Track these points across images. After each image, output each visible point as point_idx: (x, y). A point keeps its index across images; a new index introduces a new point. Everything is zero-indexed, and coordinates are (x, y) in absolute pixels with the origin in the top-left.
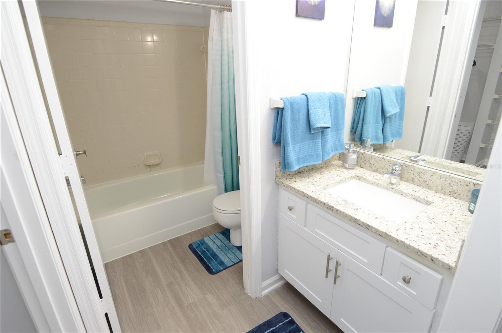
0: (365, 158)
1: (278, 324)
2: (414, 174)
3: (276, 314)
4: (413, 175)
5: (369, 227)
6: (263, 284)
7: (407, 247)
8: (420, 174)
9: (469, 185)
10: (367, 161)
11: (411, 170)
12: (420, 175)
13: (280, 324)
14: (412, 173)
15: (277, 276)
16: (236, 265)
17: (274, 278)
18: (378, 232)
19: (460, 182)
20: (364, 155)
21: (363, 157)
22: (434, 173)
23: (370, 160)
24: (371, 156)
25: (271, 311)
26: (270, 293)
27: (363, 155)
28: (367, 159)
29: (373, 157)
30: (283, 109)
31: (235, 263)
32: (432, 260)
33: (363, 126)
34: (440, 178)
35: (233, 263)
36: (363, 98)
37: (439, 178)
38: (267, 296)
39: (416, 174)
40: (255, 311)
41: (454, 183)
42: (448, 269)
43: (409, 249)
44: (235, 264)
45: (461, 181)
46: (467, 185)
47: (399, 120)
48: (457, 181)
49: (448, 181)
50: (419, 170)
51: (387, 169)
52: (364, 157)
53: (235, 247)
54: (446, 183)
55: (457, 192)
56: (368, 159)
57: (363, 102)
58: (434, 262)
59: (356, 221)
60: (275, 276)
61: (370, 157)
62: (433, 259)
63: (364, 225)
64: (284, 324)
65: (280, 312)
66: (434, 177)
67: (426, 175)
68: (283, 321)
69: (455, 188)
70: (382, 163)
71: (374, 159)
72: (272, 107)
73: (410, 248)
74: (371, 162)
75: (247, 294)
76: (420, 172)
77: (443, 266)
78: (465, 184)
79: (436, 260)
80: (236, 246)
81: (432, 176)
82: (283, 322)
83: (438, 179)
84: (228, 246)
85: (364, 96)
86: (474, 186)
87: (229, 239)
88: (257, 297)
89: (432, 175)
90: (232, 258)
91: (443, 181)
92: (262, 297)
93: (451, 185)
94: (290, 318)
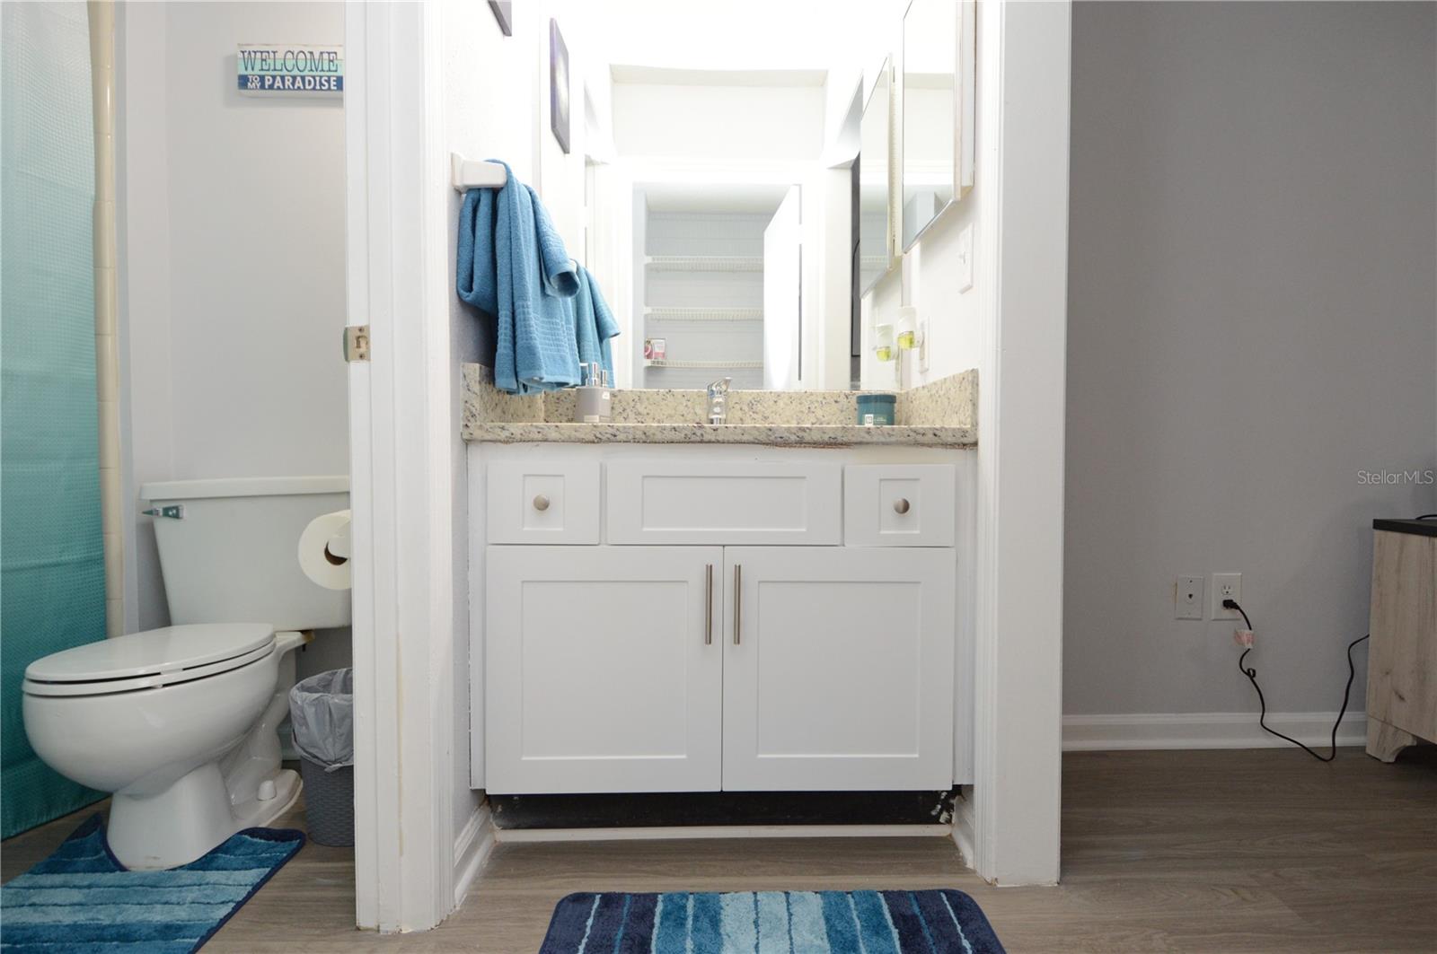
0: (624, 404)
1: (586, 926)
2: (741, 409)
3: (552, 913)
4: (740, 412)
5: (805, 431)
7: (888, 434)
8: (753, 405)
9: (839, 400)
10: (628, 410)
11: (734, 402)
12: (754, 407)
13: (590, 922)
14: (738, 407)
15: (472, 825)
16: (245, 907)
17: (464, 838)
18: (824, 433)
19: (824, 398)
20: (619, 397)
21: (616, 402)
22: (779, 396)
23: (638, 406)
24: (638, 394)
25: (525, 916)
28: (628, 404)
29: (643, 396)
31: (240, 898)
32: (935, 435)
35: (232, 904)
37: (790, 403)
38: (472, 899)
39: (746, 408)
41: (816, 405)
44: (239, 905)
45: (826, 395)
46: (836, 402)
48: (820, 399)
49: (806, 402)
50: (750, 398)
51: (683, 416)
52: (620, 401)
53: (180, 871)
54: (803, 409)
55: (823, 419)
56: (632, 404)
58: (939, 436)
60: (468, 826)
61: (637, 399)
62: (937, 433)
64: (599, 914)
65: (559, 900)
66: (781, 404)
67: (764, 404)
68: (590, 913)
69: (819, 413)
70: (667, 405)
71: (648, 399)
73: (894, 433)
74: (640, 408)
75: (397, 936)
76: (753, 401)
78: (833, 399)
79: (942, 431)
80: (182, 867)
81: (776, 402)
82: (593, 913)
84: (136, 882)
86: (847, 399)
87: (113, 866)
88: (442, 921)
90: (207, 896)
91: (796, 406)
92: (461, 911)
93: (812, 409)
94: (598, 897)
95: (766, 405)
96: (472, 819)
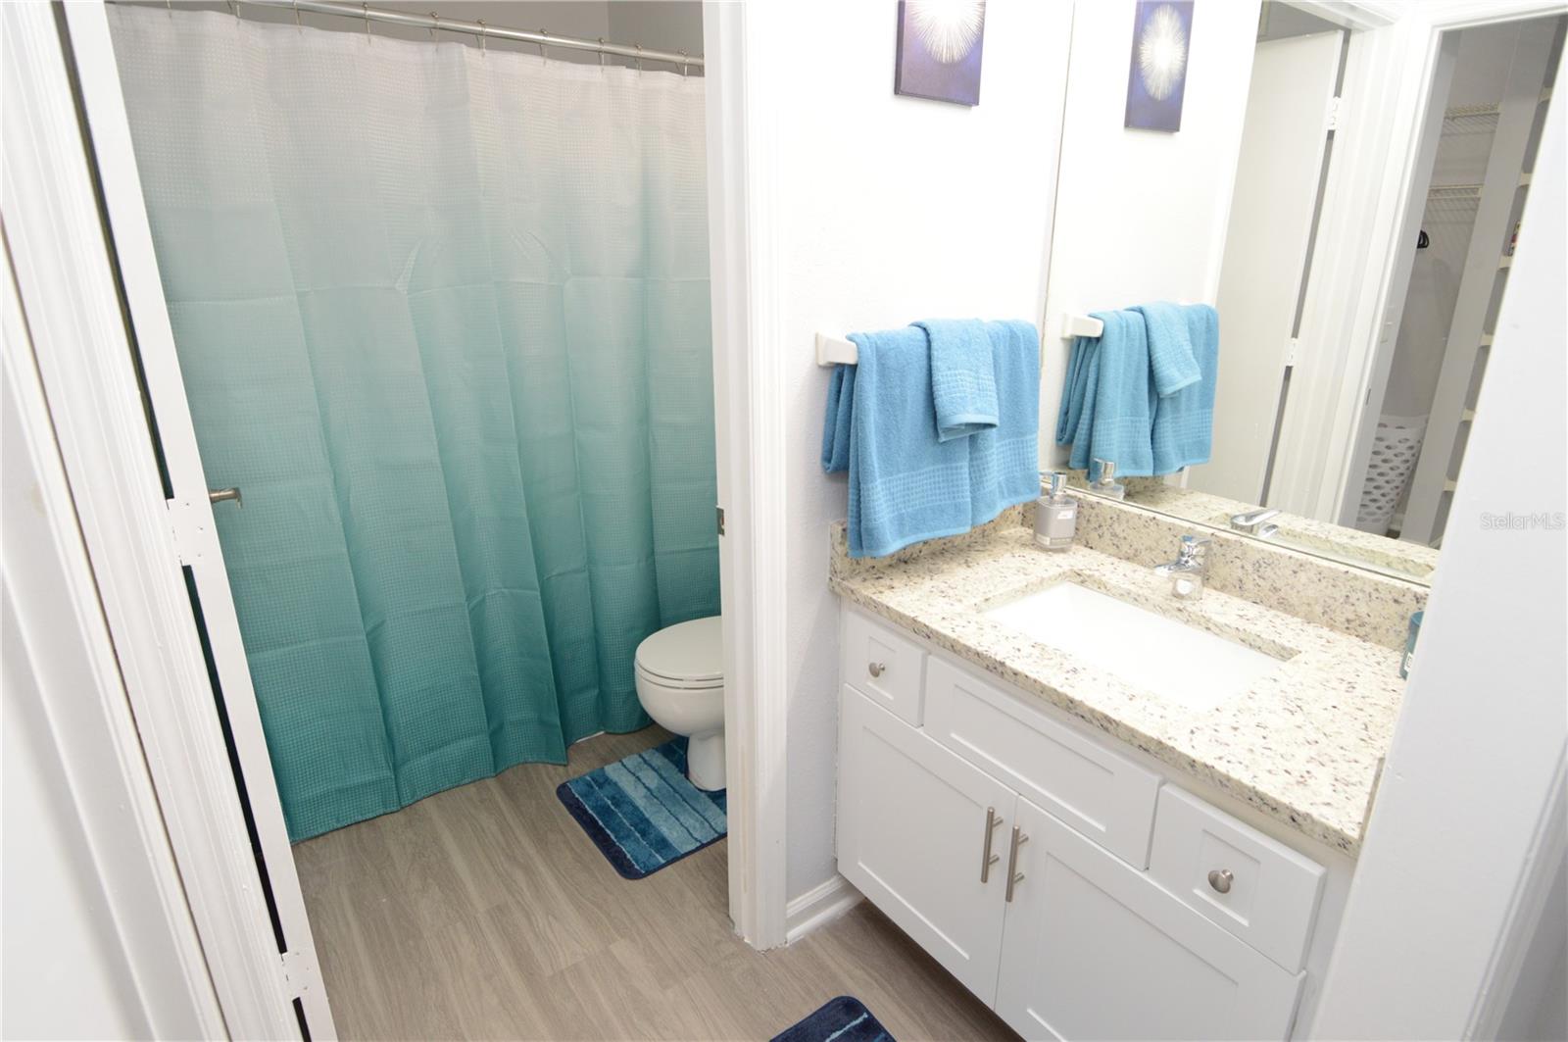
0: (1101, 519)
1: (829, 1036)
2: (1243, 567)
3: (828, 1001)
4: (1240, 570)
6: (791, 907)
7: (1221, 782)
8: (1260, 566)
9: (1401, 600)
10: (1105, 528)
11: (1235, 555)
12: (1262, 570)
13: (836, 1034)
14: (1238, 563)
15: (831, 884)
16: (705, 850)
17: (825, 887)
18: (1134, 737)
19: (1377, 590)
20: (1097, 511)
21: (1093, 515)
22: (1301, 565)
23: (1116, 526)
24: (1118, 512)
25: (813, 989)
26: (813, 935)
27: (1093, 508)
28: (1106, 521)
29: (1122, 516)
30: (854, 368)
31: (705, 842)
32: (1294, 820)
33: (1095, 422)
34: (1320, 580)
35: (698, 844)
36: (1094, 341)
37: (1316, 580)
38: (801, 945)
39: (1249, 568)
40: (766, 990)
41: (1360, 595)
42: (1339, 845)
43: (1227, 787)
44: (703, 846)
45: (1380, 587)
46: (1396, 601)
47: (1202, 408)
48: (1368, 589)
49: (1342, 587)
50: (1258, 557)
51: (1165, 552)
52: (1097, 516)
53: (703, 795)
54: (1337, 595)
55: (1367, 620)
56: (1109, 522)
57: (1095, 350)
58: (1299, 825)
59: (1070, 705)
60: (827, 883)
61: (1115, 517)
63: (1094, 717)
64: (847, 1034)
66: (1303, 577)
67: (1277, 570)
69: (1363, 609)
70: (1149, 535)
71: (1128, 521)
72: (822, 362)
73: (1228, 784)
74: (1118, 529)
75: (739, 940)
76: (1261, 562)
77: (1325, 837)
78: (1390, 597)
79: (1305, 820)
80: (706, 792)
81: (1295, 572)
83: (1313, 582)
84: (681, 791)
85: (1097, 334)
86: (1418, 602)
87: (683, 769)
88: (769, 949)
89: (1295, 568)
90: (694, 828)
91: (1326, 587)
92: (787, 948)
93: (1351, 600)
94: (865, 1016)
95: (1278, 572)
96: (832, 880)
